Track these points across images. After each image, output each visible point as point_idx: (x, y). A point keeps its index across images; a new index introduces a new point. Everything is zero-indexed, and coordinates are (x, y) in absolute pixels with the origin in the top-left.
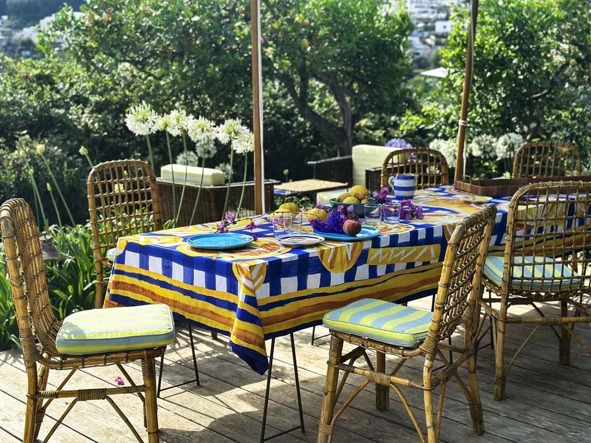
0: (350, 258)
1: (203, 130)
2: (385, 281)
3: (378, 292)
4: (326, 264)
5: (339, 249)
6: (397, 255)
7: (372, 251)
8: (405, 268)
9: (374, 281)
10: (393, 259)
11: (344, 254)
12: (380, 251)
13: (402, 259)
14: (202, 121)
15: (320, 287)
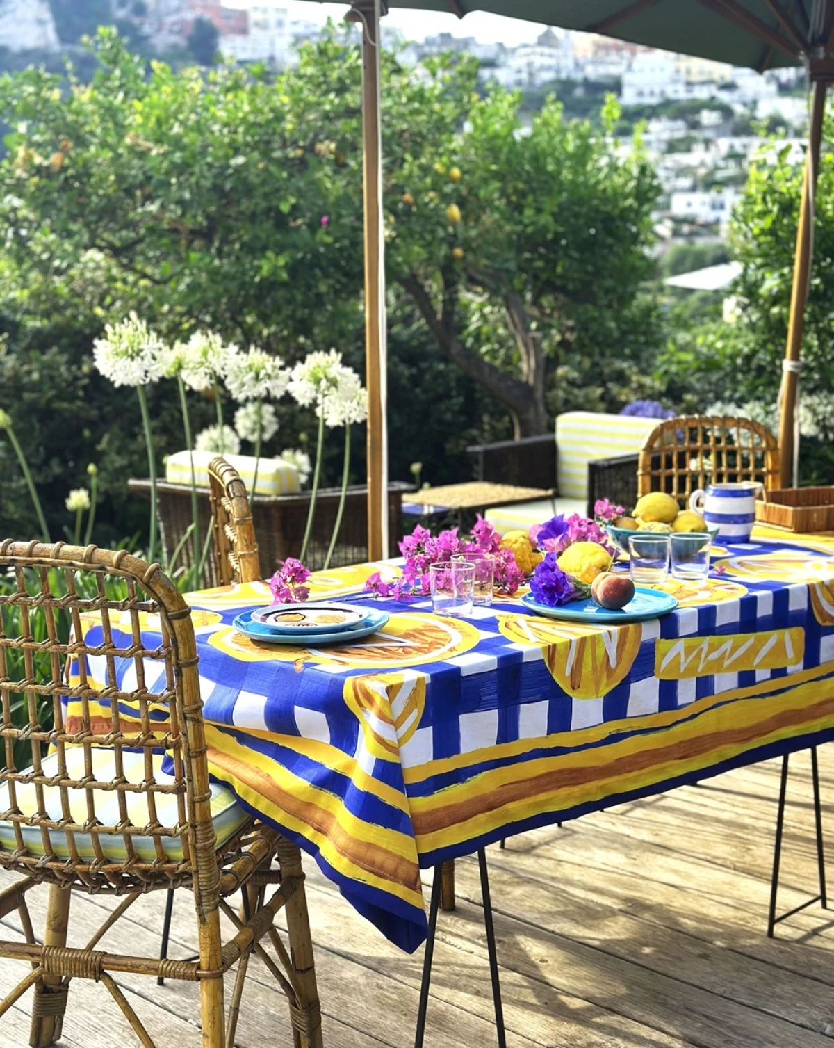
0: (613, 663)
1: (257, 374)
2: (694, 716)
3: (681, 742)
4: (561, 678)
5: (588, 644)
6: (714, 656)
7: (662, 645)
8: (736, 684)
9: (669, 716)
10: (709, 665)
11: (600, 653)
12: (680, 645)
13: (727, 663)
14: (256, 356)
15: (549, 733)
